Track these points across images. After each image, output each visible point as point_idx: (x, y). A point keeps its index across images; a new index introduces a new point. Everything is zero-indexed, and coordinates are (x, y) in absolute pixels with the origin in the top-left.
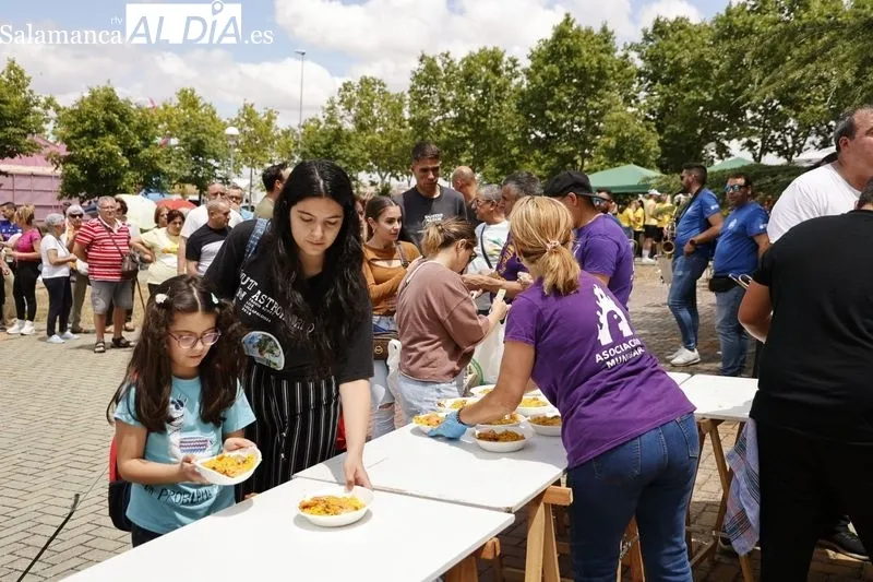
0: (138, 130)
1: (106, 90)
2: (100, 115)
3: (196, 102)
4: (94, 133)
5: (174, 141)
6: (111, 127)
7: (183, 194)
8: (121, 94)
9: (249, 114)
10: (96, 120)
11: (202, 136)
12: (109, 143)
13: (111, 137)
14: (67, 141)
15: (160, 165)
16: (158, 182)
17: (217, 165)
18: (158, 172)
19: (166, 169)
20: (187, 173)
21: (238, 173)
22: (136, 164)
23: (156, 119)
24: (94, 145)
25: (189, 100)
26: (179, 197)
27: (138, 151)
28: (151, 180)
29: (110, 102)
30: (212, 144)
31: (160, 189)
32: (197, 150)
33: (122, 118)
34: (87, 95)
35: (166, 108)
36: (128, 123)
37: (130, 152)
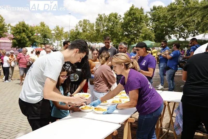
0: (31, 32)
1: (23, 22)
2: (21, 28)
4: (20, 32)
5: (39, 34)
6: (24, 31)
7: (41, 47)
8: (26, 23)
9: (58, 28)
10: (20, 29)
11: (46, 33)
12: (23, 35)
13: (24, 33)
14: (13, 34)
15: (36, 40)
16: (35, 44)
17: (49, 40)
18: (35, 42)
19: (37, 41)
20: (42, 42)
21: (55, 42)
22: (30, 40)
23: (35, 29)
24: (20, 35)
25: (43, 25)
26: (40, 48)
28: (33, 44)
29: (24, 25)
30: (48, 35)
31: (36, 46)
32: (45, 37)
33: (27, 29)
34: (18, 23)
35: (37, 26)
36: (28, 30)
37: (29, 37)
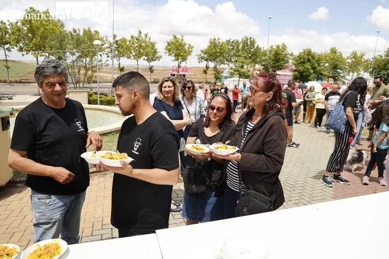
0: (317, 61)
1: (309, 49)
2: (306, 57)
3: (336, 51)
4: (304, 63)
5: (327, 64)
6: (309, 60)
7: (328, 81)
8: (313, 51)
9: (354, 55)
10: (304, 58)
11: (337, 63)
12: (308, 66)
13: (308, 64)
14: (295, 65)
15: (322, 72)
16: (321, 77)
17: (341, 72)
18: (321, 74)
19: (324, 73)
20: (331, 75)
21: (349, 75)
22: (315, 72)
23: (323, 58)
24: (303, 66)
25: (334, 51)
26: (326, 82)
27: (316, 68)
28: (319, 77)
29: (309, 53)
30: (340, 65)
31: (321, 79)
32: (335, 67)
33: (312, 58)
34: (302, 51)
35: (325, 54)
36: (314, 59)
37: (314, 68)
